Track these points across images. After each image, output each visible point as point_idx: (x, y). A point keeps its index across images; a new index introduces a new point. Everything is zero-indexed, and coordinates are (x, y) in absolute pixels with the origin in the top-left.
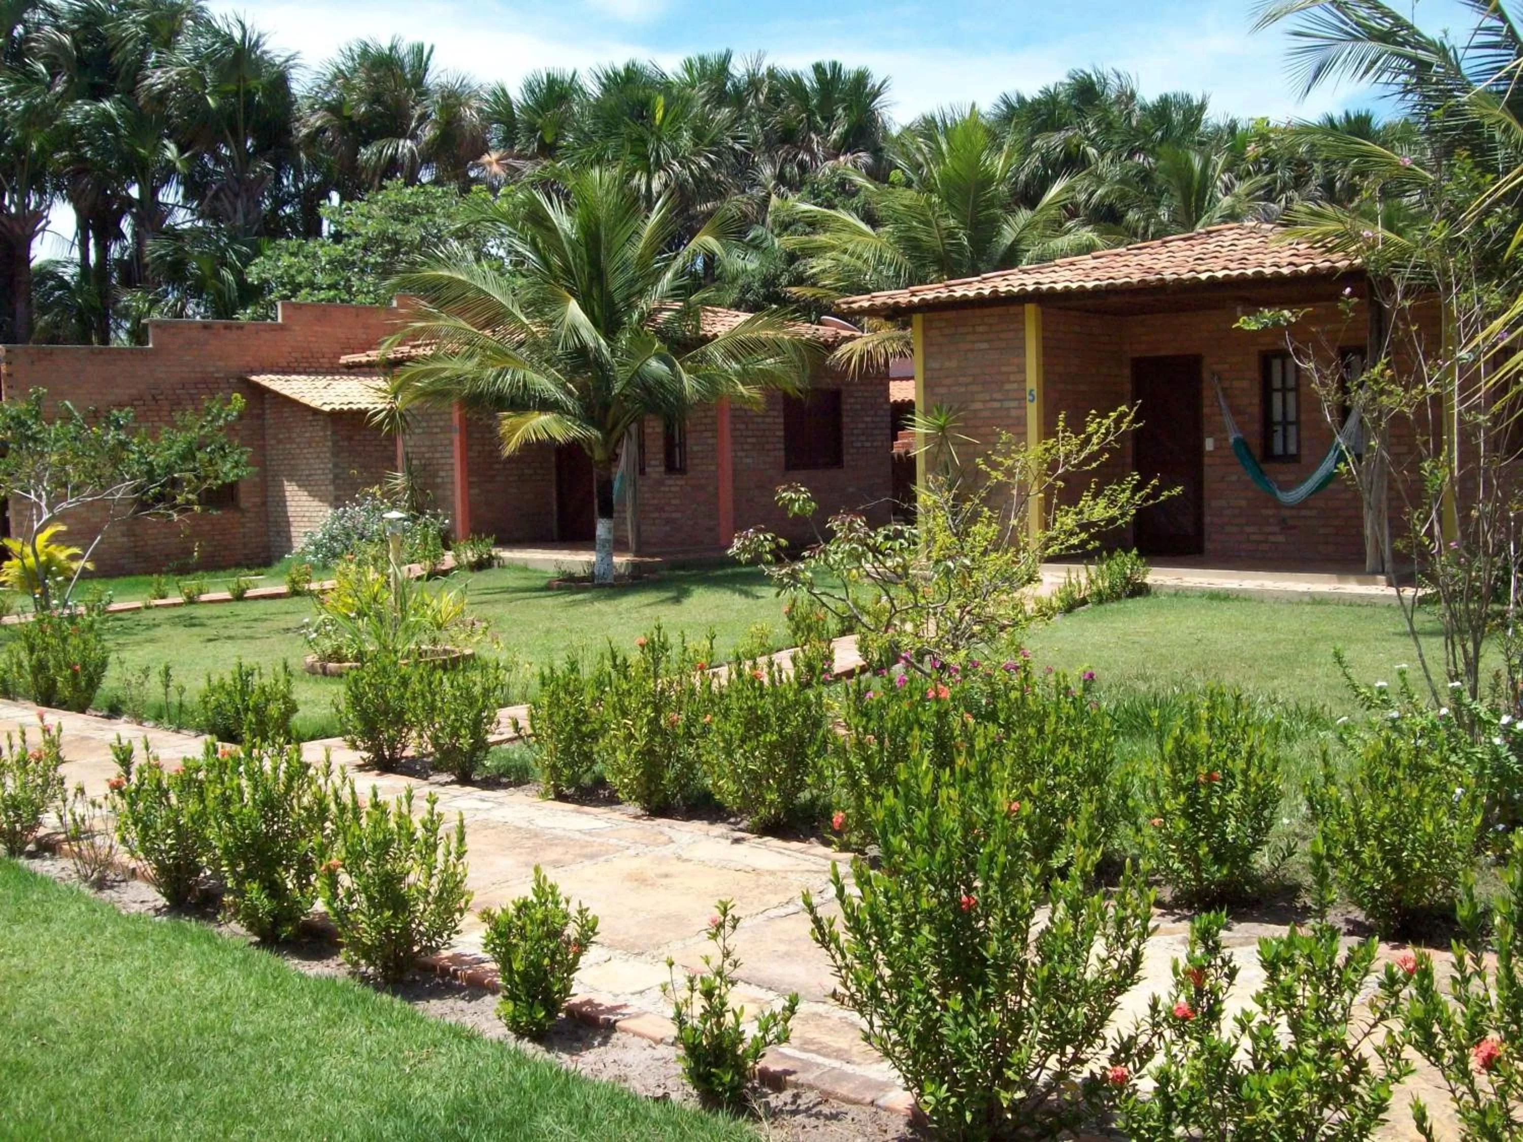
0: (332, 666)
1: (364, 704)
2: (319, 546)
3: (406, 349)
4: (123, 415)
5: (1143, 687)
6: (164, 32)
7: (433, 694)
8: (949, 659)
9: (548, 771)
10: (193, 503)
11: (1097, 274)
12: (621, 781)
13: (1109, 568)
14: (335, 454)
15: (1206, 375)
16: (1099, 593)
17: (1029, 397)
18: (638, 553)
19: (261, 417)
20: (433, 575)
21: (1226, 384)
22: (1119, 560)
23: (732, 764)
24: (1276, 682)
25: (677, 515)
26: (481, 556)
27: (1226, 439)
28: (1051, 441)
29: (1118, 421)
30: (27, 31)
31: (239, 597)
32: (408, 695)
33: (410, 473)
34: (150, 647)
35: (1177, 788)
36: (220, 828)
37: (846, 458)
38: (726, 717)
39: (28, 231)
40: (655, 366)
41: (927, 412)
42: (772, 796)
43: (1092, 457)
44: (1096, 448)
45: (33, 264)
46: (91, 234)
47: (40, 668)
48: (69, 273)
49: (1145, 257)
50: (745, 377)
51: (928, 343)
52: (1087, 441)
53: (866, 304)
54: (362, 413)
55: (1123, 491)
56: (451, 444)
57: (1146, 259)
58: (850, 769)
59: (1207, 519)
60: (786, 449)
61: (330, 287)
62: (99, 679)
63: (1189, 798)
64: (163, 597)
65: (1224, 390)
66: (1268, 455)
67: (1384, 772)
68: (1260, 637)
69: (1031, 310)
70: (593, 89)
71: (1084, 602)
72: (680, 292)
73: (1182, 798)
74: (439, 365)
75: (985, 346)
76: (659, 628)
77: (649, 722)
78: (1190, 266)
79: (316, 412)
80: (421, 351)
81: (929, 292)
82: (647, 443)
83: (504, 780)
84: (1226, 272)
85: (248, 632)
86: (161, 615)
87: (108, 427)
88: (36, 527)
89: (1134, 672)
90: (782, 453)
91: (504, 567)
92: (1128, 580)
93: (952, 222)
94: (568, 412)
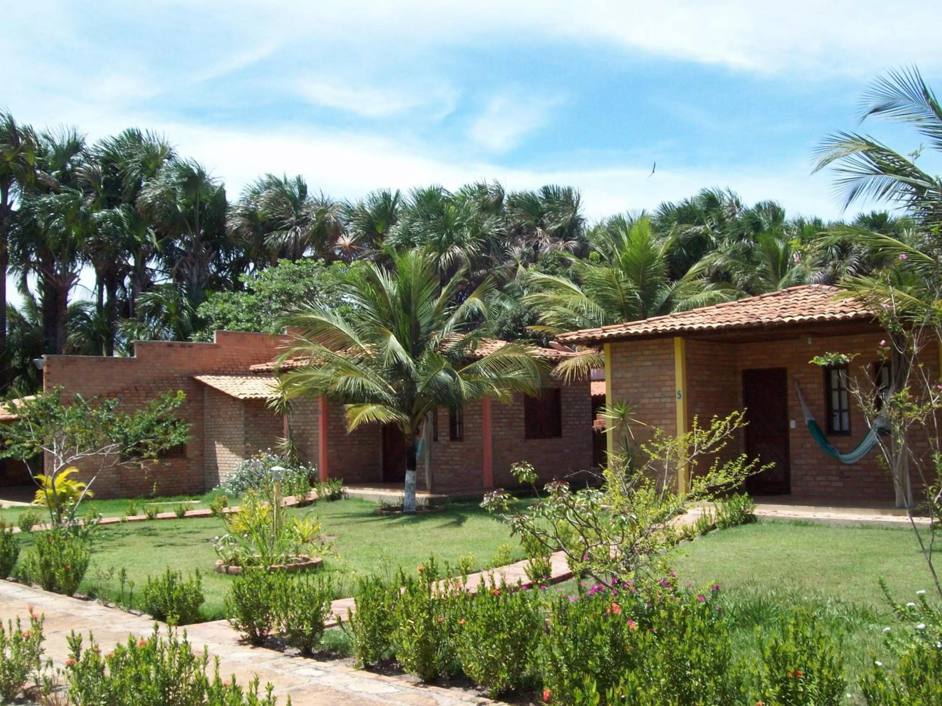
0: (232, 568)
1: (244, 601)
2: (234, 483)
3: (291, 362)
4: (112, 403)
5: (751, 590)
6: (151, 166)
7: (288, 597)
8: (624, 578)
9: (359, 650)
10: (154, 458)
11: (719, 318)
12: (406, 660)
13: (730, 505)
14: (246, 425)
15: (790, 383)
16: (724, 522)
17: (677, 396)
18: (432, 491)
19: (202, 401)
20: (302, 504)
21: (803, 386)
22: (736, 500)
23: (478, 652)
24: (840, 586)
25: (457, 467)
26: (334, 492)
27: (804, 422)
28: (689, 434)
29: (732, 422)
30: (73, 166)
31: (181, 516)
32: (271, 597)
33: (291, 438)
34: (121, 549)
35: (774, 682)
36: (133, 697)
37: (564, 431)
38: (474, 620)
39: (66, 285)
40: (443, 376)
41: (613, 406)
42: (504, 676)
43: (717, 444)
44: (718, 439)
45: (69, 305)
46: (105, 287)
47: (47, 565)
48: (90, 311)
49: (750, 307)
50: (499, 382)
51: (613, 362)
52: (712, 434)
53: (575, 337)
54: (263, 400)
55: (736, 466)
56: (318, 421)
57: (750, 308)
58: (554, 660)
59: (792, 472)
60: (525, 427)
61: (248, 321)
62: (83, 574)
63: (782, 687)
64: (134, 515)
65: (801, 390)
66: (830, 430)
67: (917, 673)
68: (828, 553)
69: (678, 341)
70: (410, 201)
71: (714, 527)
72: (461, 328)
73: (777, 689)
74: (308, 373)
75: (649, 363)
76: (432, 559)
77: (425, 621)
78: (777, 313)
79: (235, 399)
80: (299, 364)
81: (614, 330)
82: (439, 422)
83: (334, 653)
84: (801, 317)
85: (184, 541)
86: (131, 527)
87: (103, 410)
88: (55, 470)
89: (746, 579)
90: (523, 428)
91: (348, 499)
92: (742, 513)
93: (630, 285)
94: (389, 404)
